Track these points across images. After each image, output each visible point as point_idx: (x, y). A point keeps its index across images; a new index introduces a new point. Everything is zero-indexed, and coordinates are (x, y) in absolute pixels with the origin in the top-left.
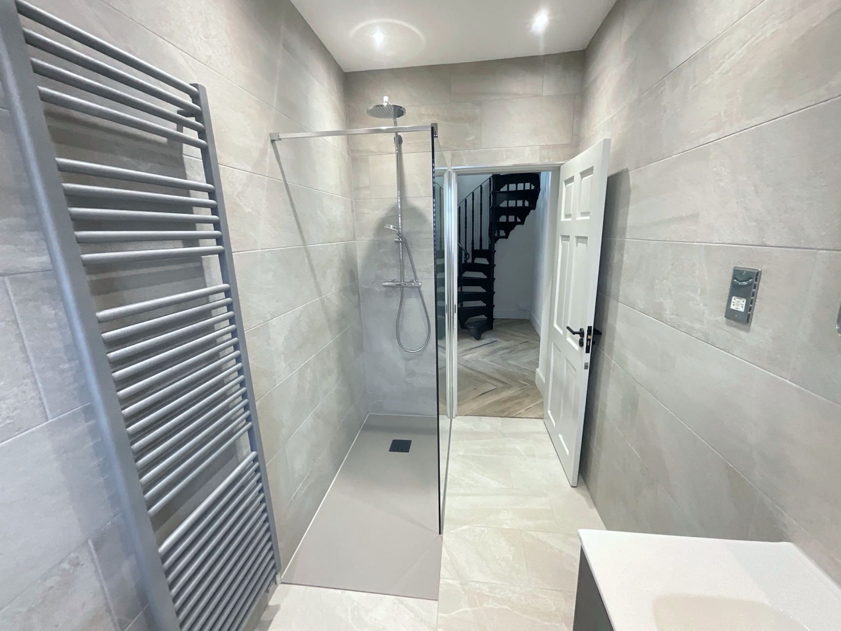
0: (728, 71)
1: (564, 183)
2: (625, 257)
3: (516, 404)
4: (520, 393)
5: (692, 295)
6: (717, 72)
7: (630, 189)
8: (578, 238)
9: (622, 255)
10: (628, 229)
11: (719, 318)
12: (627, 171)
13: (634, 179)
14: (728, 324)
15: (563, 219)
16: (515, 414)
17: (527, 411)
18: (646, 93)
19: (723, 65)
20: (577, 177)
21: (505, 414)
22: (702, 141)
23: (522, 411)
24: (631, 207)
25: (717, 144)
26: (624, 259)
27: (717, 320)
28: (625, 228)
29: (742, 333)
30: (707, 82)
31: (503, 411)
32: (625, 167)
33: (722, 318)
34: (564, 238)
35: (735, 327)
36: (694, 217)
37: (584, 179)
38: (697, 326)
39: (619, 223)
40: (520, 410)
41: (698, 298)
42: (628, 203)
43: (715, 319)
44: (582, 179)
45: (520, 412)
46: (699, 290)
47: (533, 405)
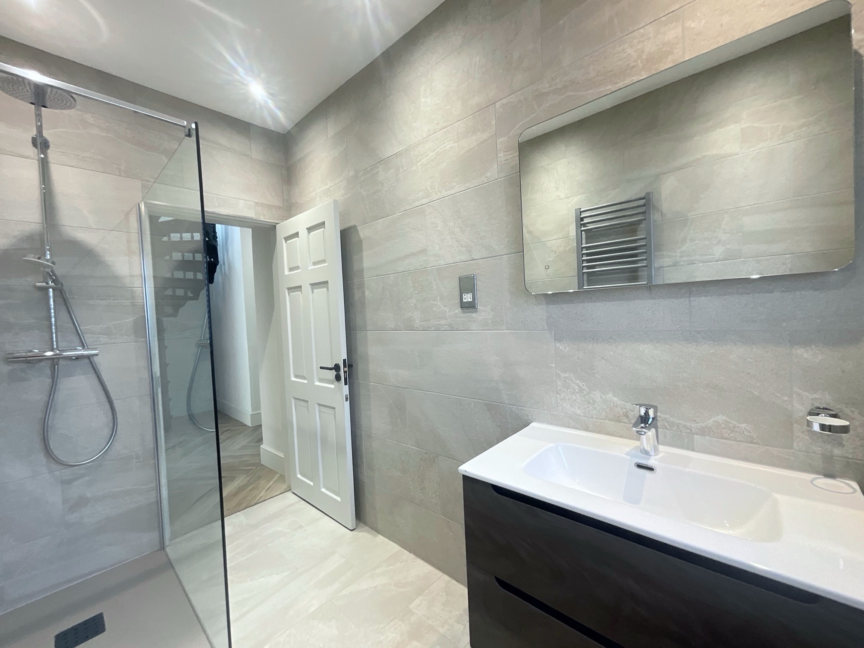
0: (426, 164)
1: (283, 240)
2: (367, 293)
3: (251, 490)
4: (248, 479)
5: (434, 303)
6: (419, 163)
7: (361, 240)
8: (313, 285)
9: (363, 293)
10: (365, 271)
11: (457, 311)
12: (355, 227)
13: (364, 232)
14: (463, 312)
15: (287, 273)
16: (256, 501)
17: (268, 492)
18: (362, 172)
19: (422, 161)
20: (303, 233)
21: (243, 506)
22: (417, 204)
23: (262, 494)
24: (365, 254)
25: (429, 205)
26: (366, 294)
27: (456, 313)
28: (362, 271)
29: (474, 315)
30: (414, 168)
31: (239, 504)
32: (351, 224)
33: (458, 310)
34: (290, 290)
35: (467, 313)
36: (424, 251)
37: (311, 233)
38: (443, 322)
39: (356, 267)
40: (259, 494)
41: (439, 303)
42: (361, 251)
43: (454, 313)
44: (309, 234)
45: (260, 496)
46: (439, 298)
47: (271, 483)
